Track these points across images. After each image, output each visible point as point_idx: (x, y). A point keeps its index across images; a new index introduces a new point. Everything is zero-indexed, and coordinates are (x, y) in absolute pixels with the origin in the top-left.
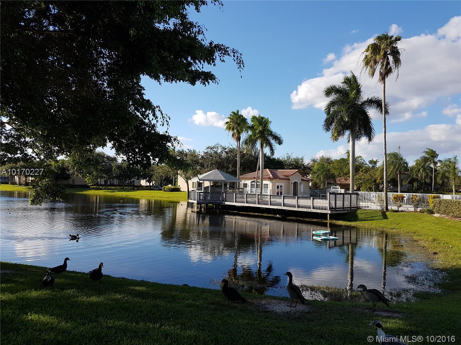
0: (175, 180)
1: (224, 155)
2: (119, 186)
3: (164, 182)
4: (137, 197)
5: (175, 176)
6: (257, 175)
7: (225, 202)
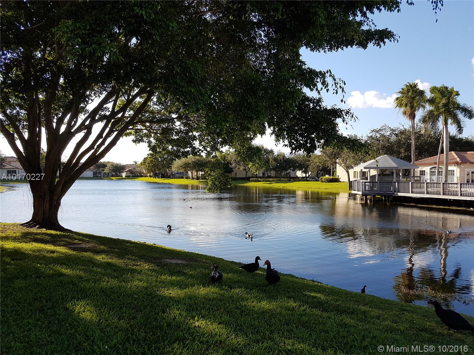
0: (333, 169)
1: (393, 138)
2: (276, 177)
3: (321, 172)
4: (294, 188)
5: (333, 165)
6: (439, 159)
7: (398, 193)
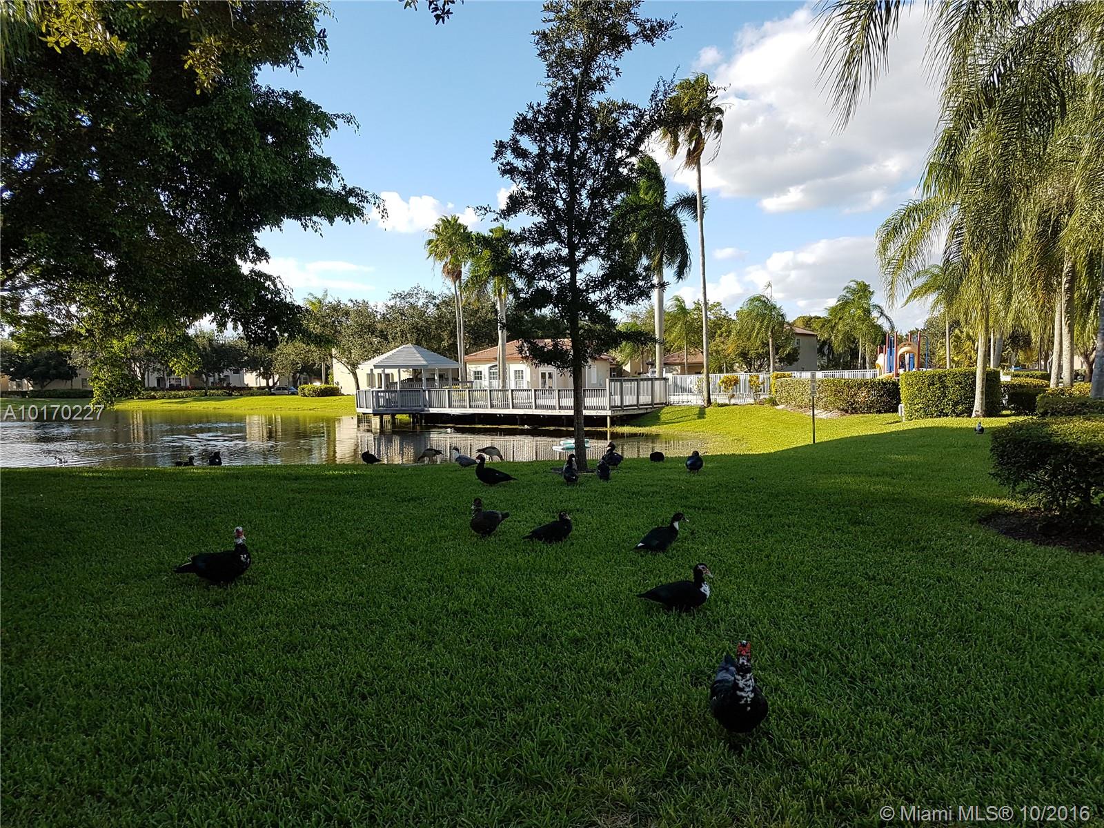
0: (326, 369)
2: (193, 388)
3: (302, 376)
5: (325, 360)
7: (430, 409)
